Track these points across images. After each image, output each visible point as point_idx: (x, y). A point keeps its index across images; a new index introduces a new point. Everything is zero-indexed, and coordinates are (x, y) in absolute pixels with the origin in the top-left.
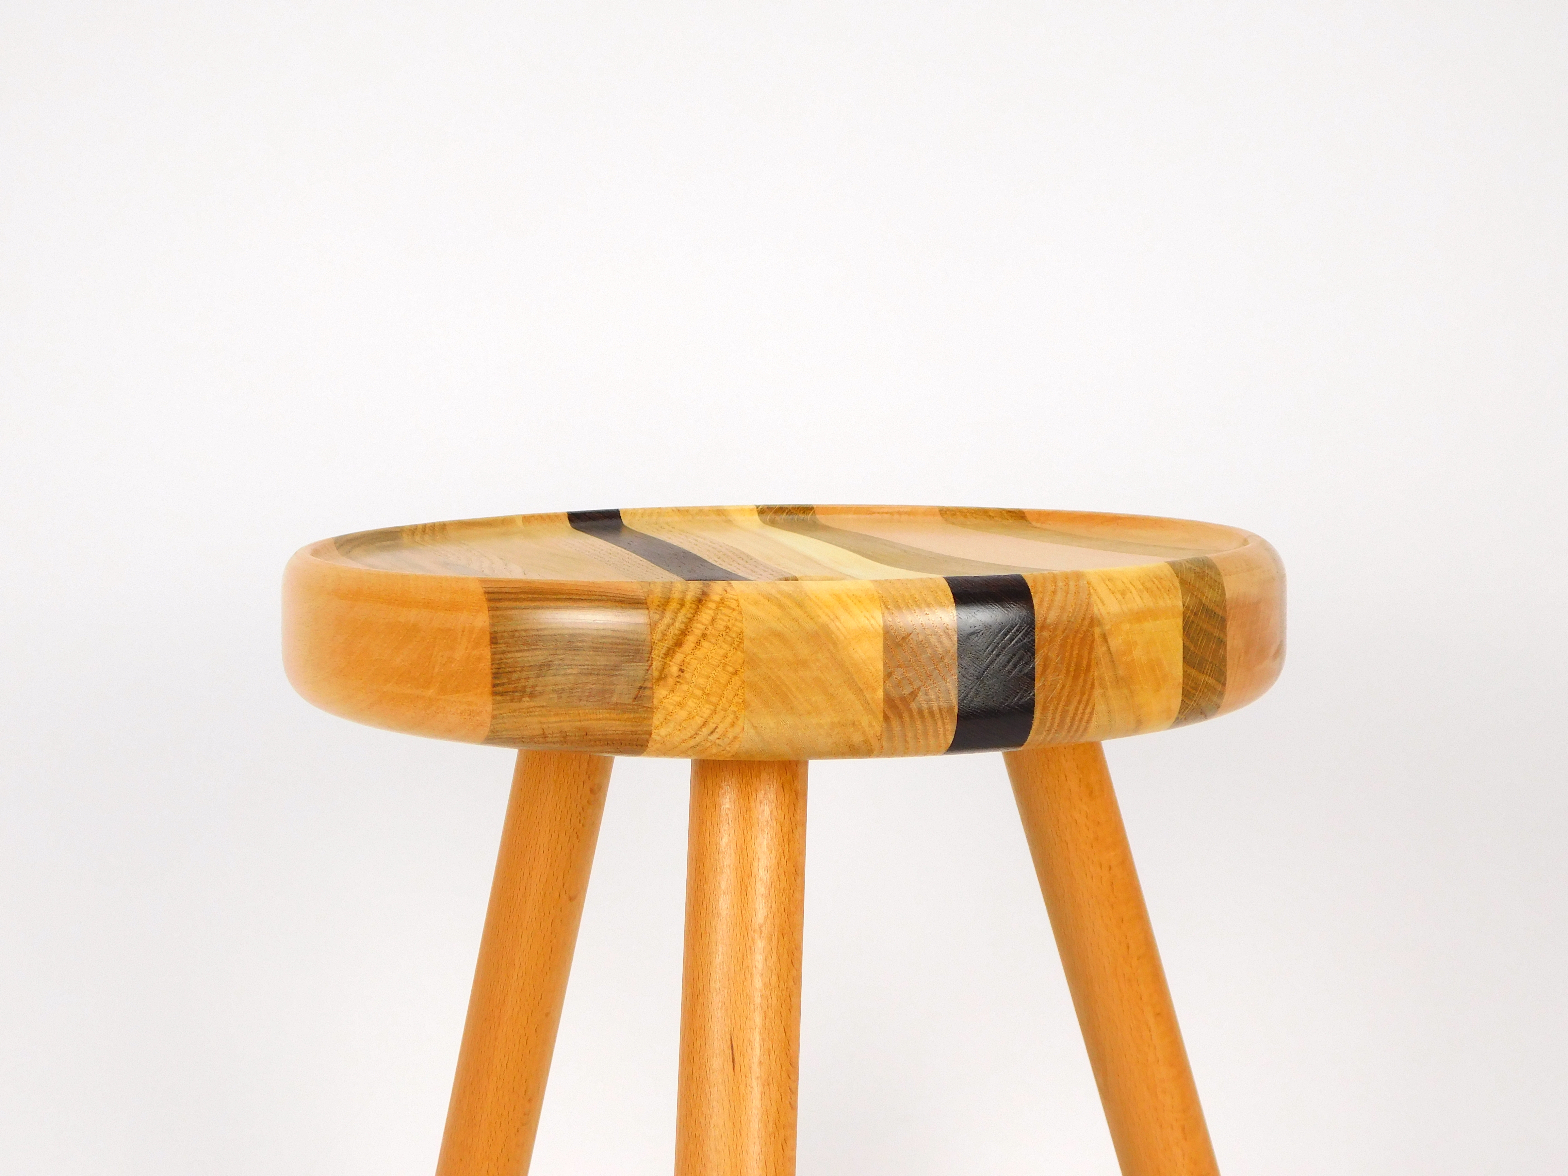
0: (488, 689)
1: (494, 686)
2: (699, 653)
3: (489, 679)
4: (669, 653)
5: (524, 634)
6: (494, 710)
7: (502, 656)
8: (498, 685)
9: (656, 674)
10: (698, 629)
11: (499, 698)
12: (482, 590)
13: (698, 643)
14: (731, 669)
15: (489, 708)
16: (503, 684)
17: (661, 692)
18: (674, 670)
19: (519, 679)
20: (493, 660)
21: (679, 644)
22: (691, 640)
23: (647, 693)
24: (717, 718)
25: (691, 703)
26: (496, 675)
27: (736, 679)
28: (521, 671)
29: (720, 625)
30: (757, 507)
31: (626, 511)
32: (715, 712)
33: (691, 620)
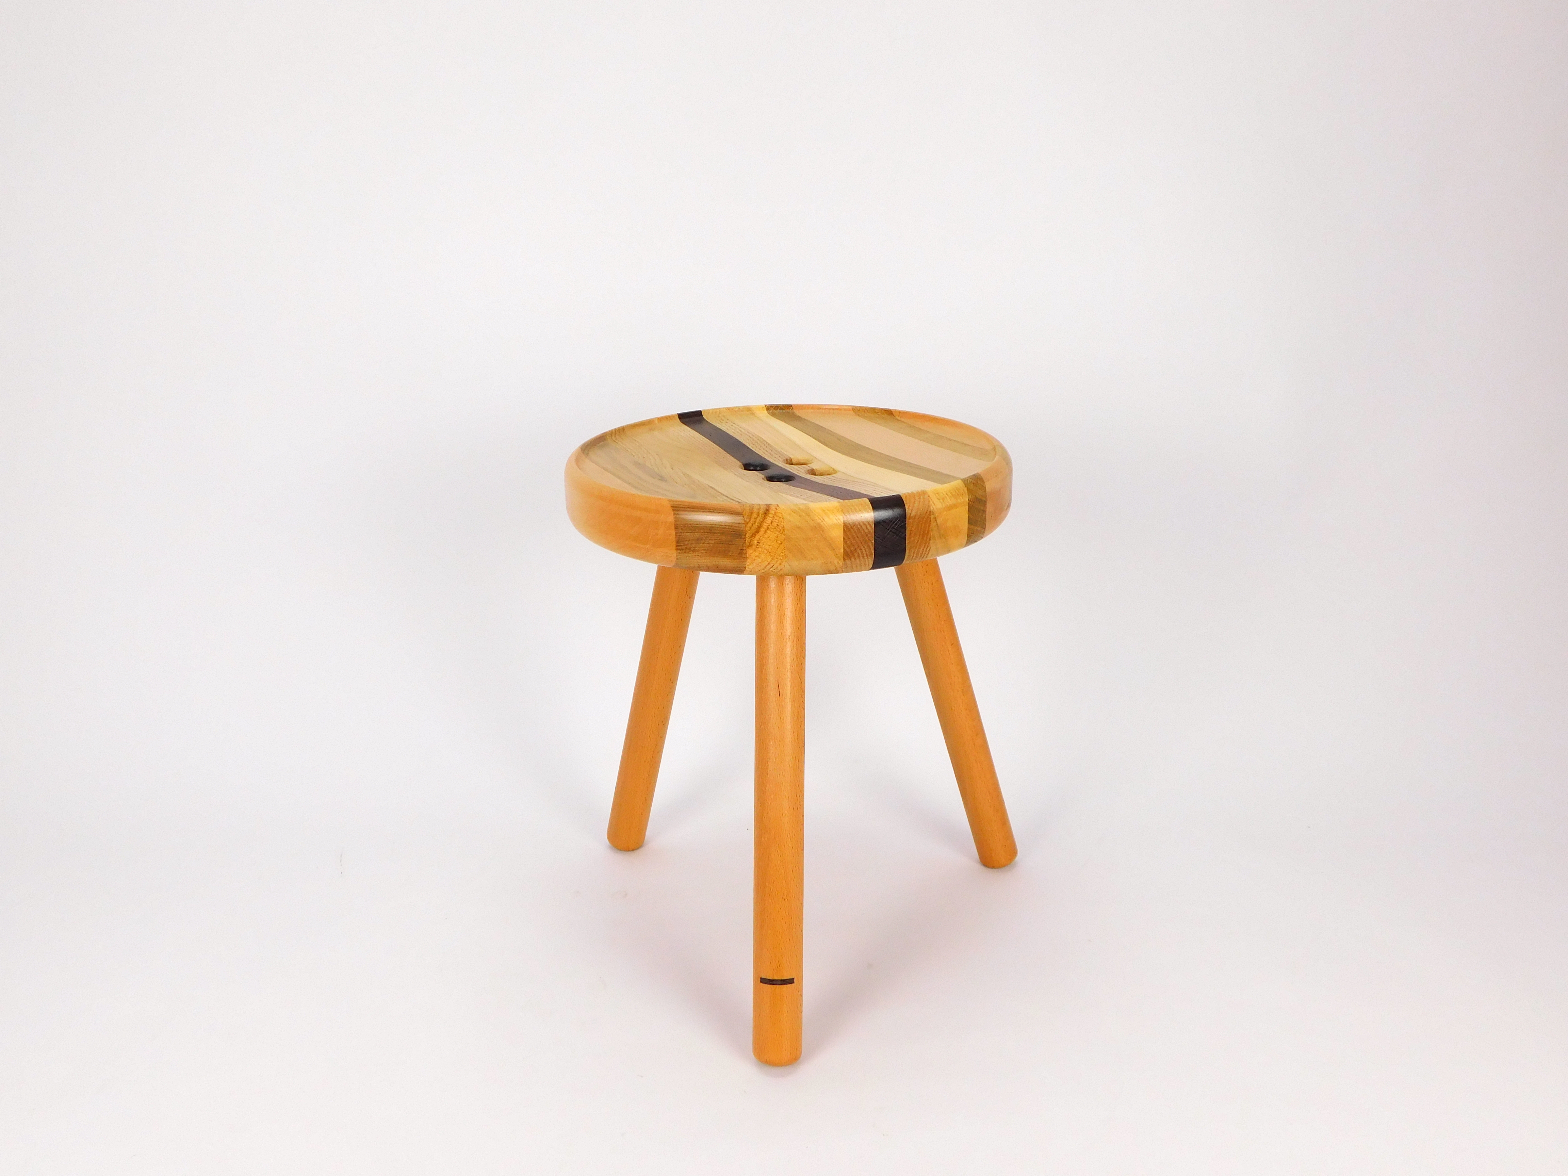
0: (674, 547)
1: (677, 546)
2: (766, 536)
3: (674, 543)
4: (753, 535)
5: (690, 526)
6: (677, 556)
7: (680, 534)
8: (678, 546)
9: (748, 544)
10: (765, 526)
11: (679, 551)
12: (670, 506)
13: (765, 531)
14: (780, 542)
15: (675, 555)
16: (681, 546)
17: (750, 551)
18: (755, 542)
19: (688, 544)
20: (676, 535)
21: (757, 531)
22: (762, 530)
23: (744, 551)
24: (773, 562)
25: (763, 556)
26: (678, 542)
27: (782, 546)
28: (689, 541)
29: (775, 524)
30: (766, 406)
31: (704, 410)
32: (773, 559)
33: (762, 522)
